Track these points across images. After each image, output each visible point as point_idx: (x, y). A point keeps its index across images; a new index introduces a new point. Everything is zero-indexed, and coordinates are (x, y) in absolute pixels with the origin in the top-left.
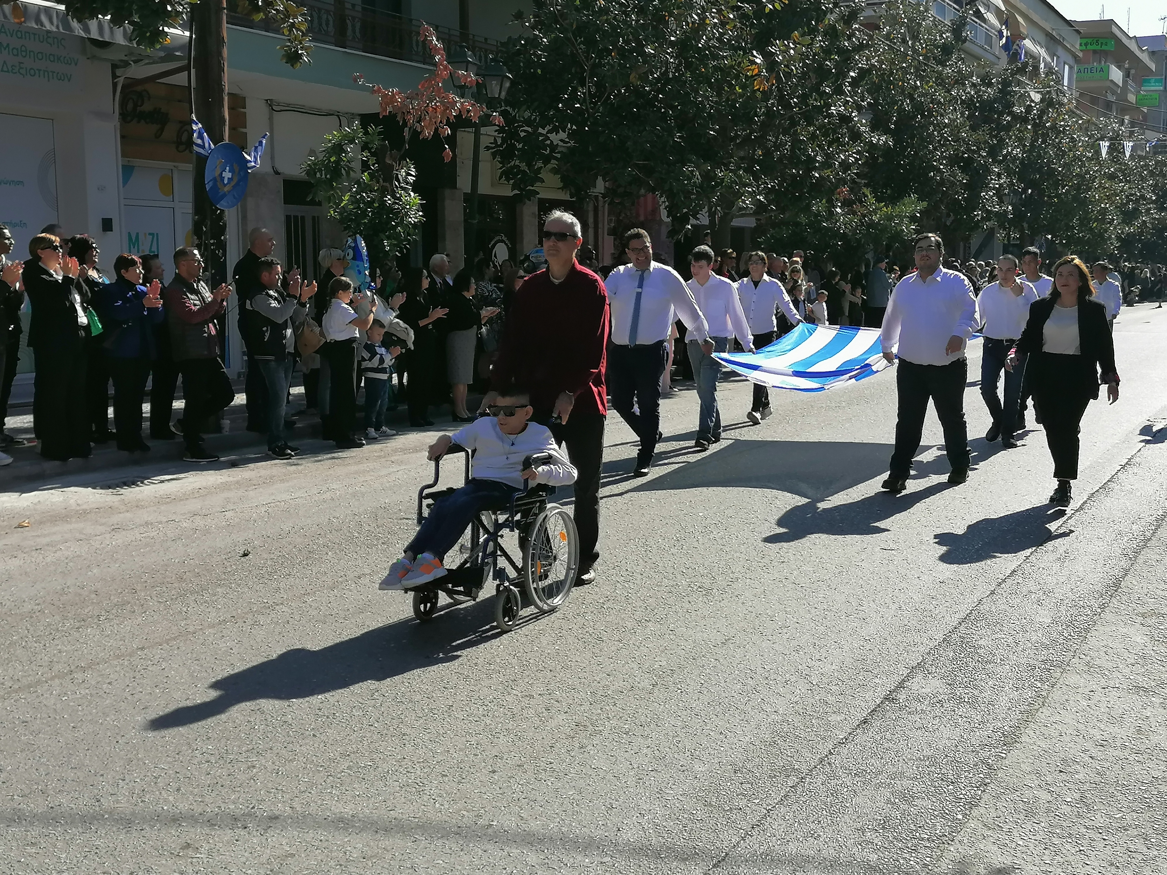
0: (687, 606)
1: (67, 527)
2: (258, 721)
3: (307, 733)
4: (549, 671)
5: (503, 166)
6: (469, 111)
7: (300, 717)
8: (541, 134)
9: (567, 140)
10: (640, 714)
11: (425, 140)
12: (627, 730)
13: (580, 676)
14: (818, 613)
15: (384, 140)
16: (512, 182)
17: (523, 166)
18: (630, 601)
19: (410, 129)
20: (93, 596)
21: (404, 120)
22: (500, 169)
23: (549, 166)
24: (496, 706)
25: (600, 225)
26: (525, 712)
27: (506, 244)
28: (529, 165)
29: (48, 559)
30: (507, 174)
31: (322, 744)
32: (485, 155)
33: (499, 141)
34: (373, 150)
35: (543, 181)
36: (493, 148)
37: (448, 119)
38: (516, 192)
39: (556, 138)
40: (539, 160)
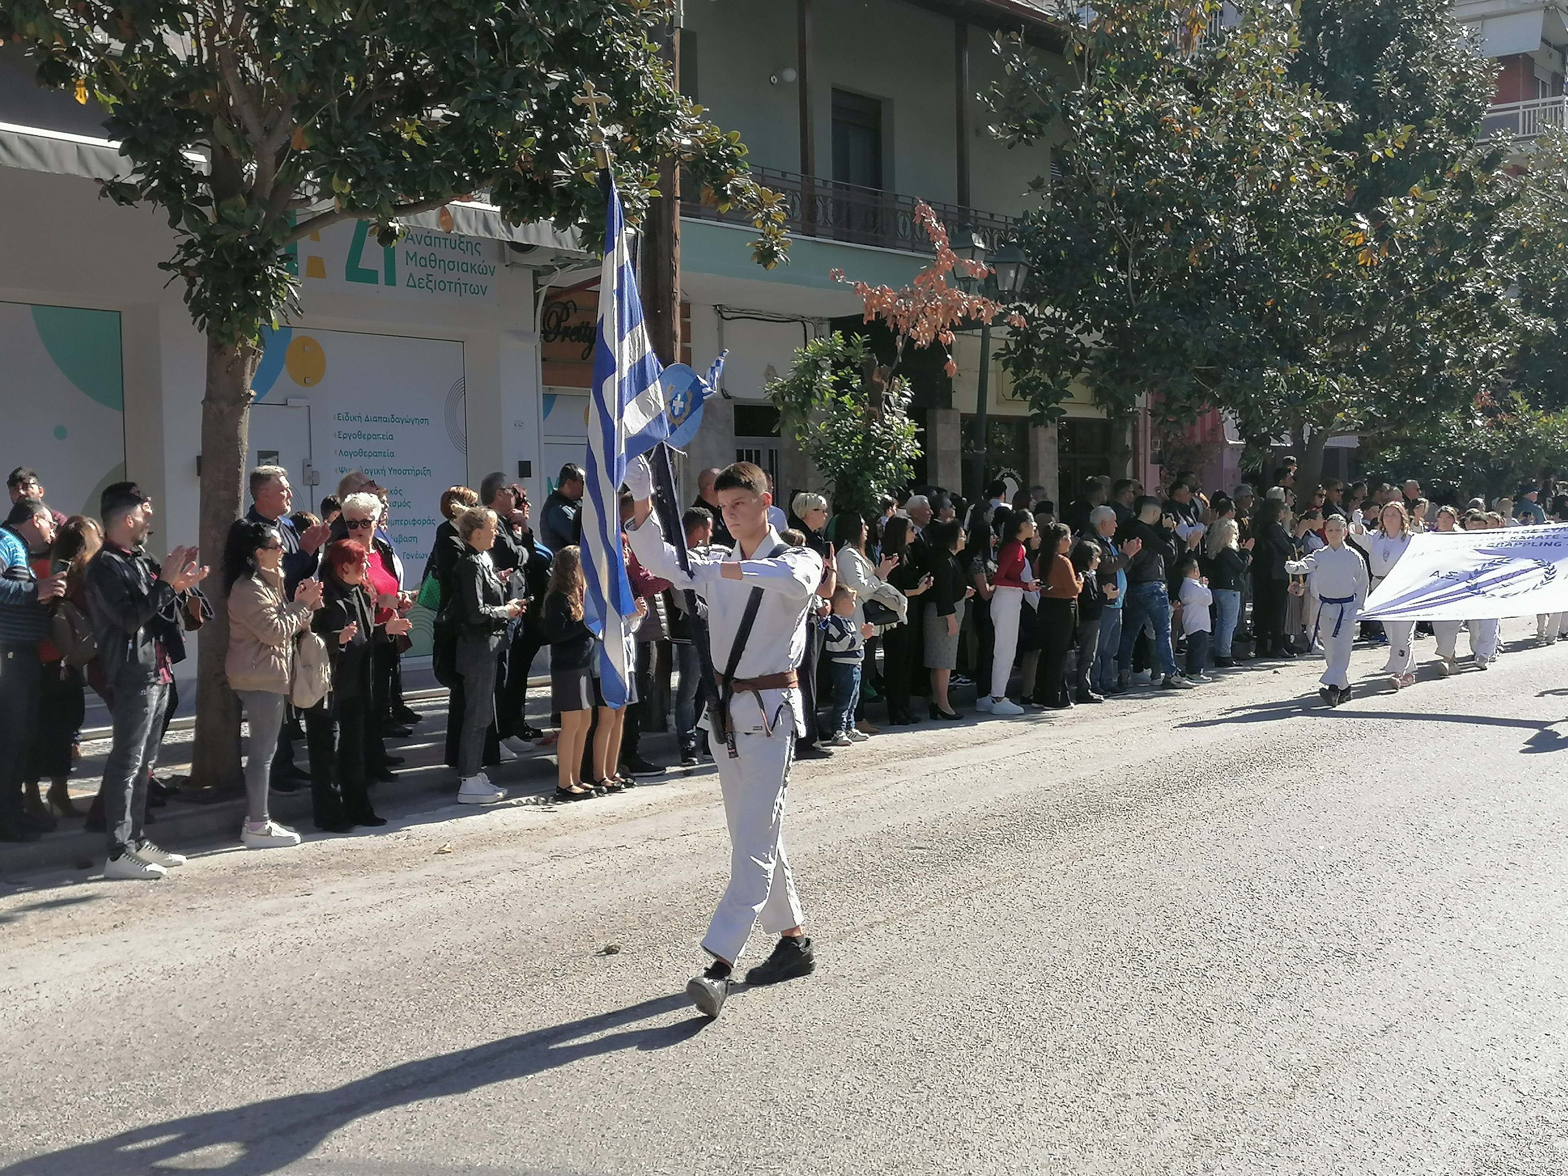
0: (1323, 976)
1: (496, 853)
2: (772, 1115)
3: (838, 1134)
4: (1145, 1062)
5: (1018, 379)
6: (979, 310)
7: (825, 1113)
8: (1069, 336)
9: (1103, 342)
10: (1281, 1126)
11: (921, 349)
12: (1267, 1149)
13: (1188, 1069)
14: (1514, 992)
15: (870, 352)
16: (1029, 398)
17: (1046, 379)
18: (1242, 968)
19: (904, 336)
20: (542, 944)
21: (896, 325)
22: (1015, 382)
23: (1080, 377)
24: (1081, 1108)
25: (1141, 450)
26: (1121, 1118)
27: (1016, 480)
28: (1053, 376)
29: (482, 895)
30: (1022, 389)
31: (860, 1151)
32: (994, 365)
33: (1012, 346)
34: (856, 366)
35: (1070, 395)
36: (1004, 355)
37: (952, 323)
38: (1036, 411)
39: (1087, 340)
40: (1064, 369)
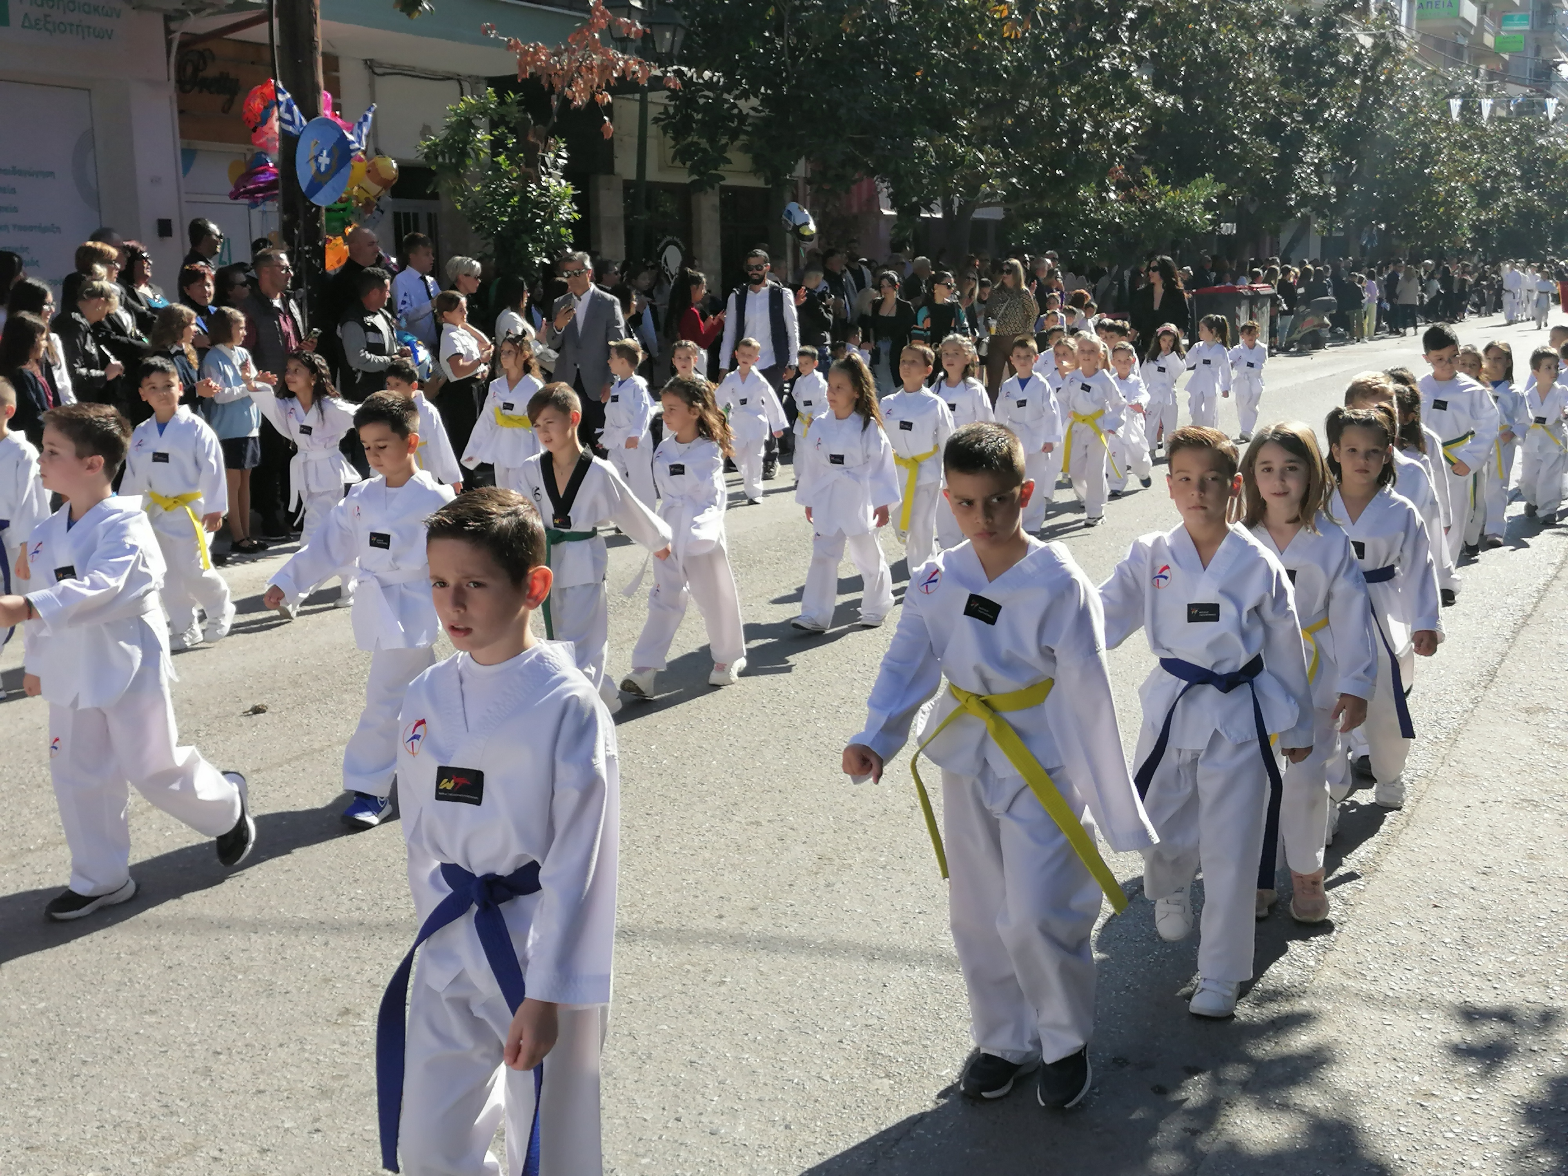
5: (677, 144)
6: (635, 72)
8: (727, 101)
9: (761, 109)
11: (578, 109)
15: (525, 111)
16: (688, 164)
17: (704, 143)
19: (559, 95)
21: (551, 84)
22: (674, 147)
23: (738, 143)
27: (680, 247)
28: (712, 141)
30: (683, 154)
32: (653, 130)
33: (671, 110)
34: (511, 125)
35: (729, 162)
36: (663, 120)
37: (608, 82)
38: (695, 177)
39: (745, 106)
40: (724, 134)
